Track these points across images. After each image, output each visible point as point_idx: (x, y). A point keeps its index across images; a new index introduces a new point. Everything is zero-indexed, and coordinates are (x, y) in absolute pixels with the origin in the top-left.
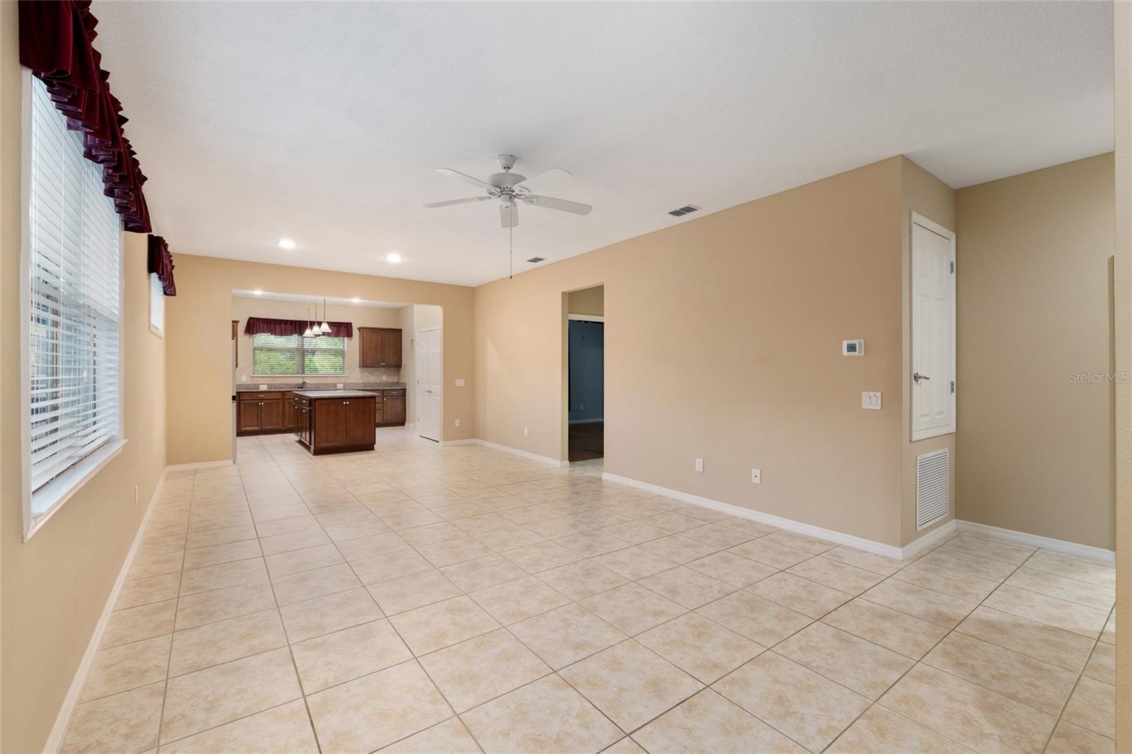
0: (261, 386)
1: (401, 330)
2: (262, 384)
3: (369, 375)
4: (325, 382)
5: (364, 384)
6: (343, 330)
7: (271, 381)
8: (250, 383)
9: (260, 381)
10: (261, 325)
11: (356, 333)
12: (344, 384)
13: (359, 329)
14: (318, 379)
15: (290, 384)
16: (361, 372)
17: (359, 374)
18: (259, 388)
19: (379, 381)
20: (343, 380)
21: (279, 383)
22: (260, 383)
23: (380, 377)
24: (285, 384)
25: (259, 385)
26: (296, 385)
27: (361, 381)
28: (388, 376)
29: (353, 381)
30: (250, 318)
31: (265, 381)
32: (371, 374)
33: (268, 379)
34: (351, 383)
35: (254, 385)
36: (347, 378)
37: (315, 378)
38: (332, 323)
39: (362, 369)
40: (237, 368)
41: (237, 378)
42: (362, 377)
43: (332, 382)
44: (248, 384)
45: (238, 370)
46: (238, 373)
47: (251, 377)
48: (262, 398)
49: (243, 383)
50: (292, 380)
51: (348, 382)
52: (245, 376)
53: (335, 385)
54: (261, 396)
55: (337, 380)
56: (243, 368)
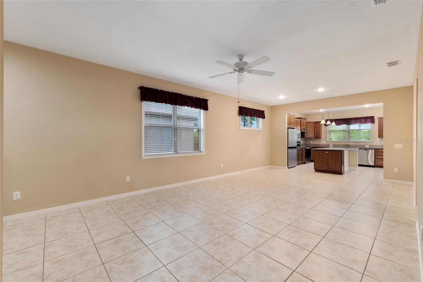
4: (359, 144)
5: (382, 145)
6: (369, 120)
7: (334, 143)
9: (330, 143)
11: (376, 121)
12: (369, 145)
13: (378, 118)
14: (355, 143)
15: (342, 145)
17: (379, 141)
18: (329, 146)
20: (369, 144)
21: (337, 144)
24: (340, 145)
25: (329, 144)
26: (345, 145)
27: (380, 144)
29: (376, 144)
30: (326, 120)
31: (332, 143)
33: (333, 142)
34: (374, 145)
35: (328, 144)
36: (371, 143)
37: (354, 142)
38: (362, 117)
39: (380, 138)
40: (321, 138)
41: (321, 142)
42: (381, 142)
43: (363, 144)
44: (326, 144)
45: (322, 139)
46: (322, 140)
47: (327, 141)
49: (323, 144)
50: (343, 143)
51: (372, 145)
52: (325, 141)
53: (364, 146)
55: (366, 144)
56: (324, 138)
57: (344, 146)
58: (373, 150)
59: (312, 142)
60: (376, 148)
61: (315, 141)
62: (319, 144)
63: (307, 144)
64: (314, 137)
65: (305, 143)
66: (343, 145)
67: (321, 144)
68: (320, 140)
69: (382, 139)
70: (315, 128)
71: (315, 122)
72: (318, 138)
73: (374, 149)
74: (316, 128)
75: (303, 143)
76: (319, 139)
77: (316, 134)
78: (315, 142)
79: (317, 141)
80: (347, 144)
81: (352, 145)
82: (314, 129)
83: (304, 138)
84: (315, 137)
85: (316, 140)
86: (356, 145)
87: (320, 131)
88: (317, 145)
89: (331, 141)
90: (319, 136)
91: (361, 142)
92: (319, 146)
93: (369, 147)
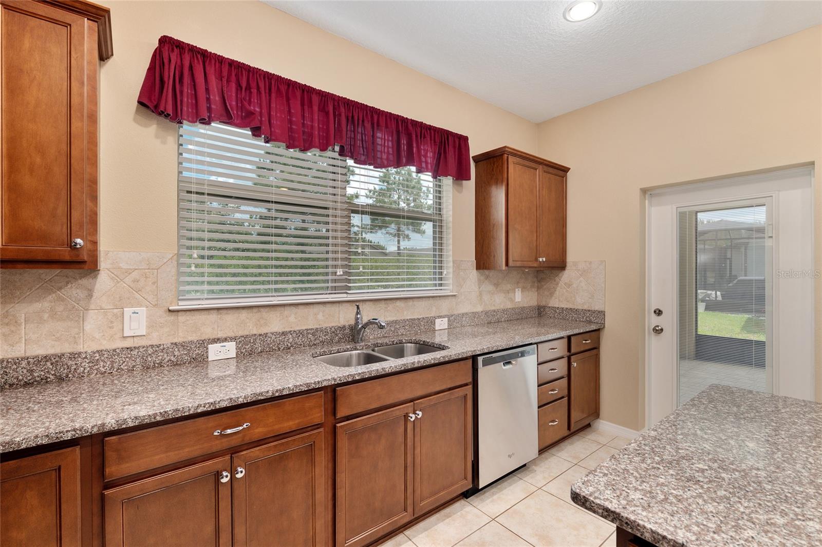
0: (211, 347)
1: (566, 170)
2: (216, 341)
3: (491, 287)
4: (409, 315)
5: (486, 313)
8: (166, 341)
9: (208, 326)
10: (214, 80)
11: (472, 168)
12: (449, 317)
15: (315, 332)
16: (480, 283)
17: (474, 288)
18: (203, 362)
19: (509, 305)
22: (208, 332)
23: (510, 295)
24: (300, 333)
25: (204, 344)
26: (335, 331)
27: (479, 309)
28: (524, 289)
29: (467, 308)
30: (167, 43)
32: (496, 285)
33: (244, 314)
34: (463, 314)
35: (183, 345)
36: (453, 299)
37: (383, 302)
38: (430, 128)
39: (478, 272)
40: (98, 271)
41: (93, 323)
43: (424, 316)
44: (157, 348)
46: (101, 300)
47: (170, 311)
48: (235, 442)
49: (128, 343)
50: (320, 316)
51: (456, 313)
52: (142, 311)
53: (432, 322)
54: (229, 431)
55: (434, 309)
56: (128, 272)
57: (331, 342)
58: (532, 352)
62: (56, 360)
66: (324, 331)
67: (87, 346)
69: (483, 278)
72: (30, 275)
76: (49, 287)
79: (25, 309)
80: (345, 317)
86: (396, 322)
87: (93, 160)
88: (27, 385)
89: (218, 309)
90: (79, 241)
91: (416, 303)
92: (60, 380)
93: (447, 327)
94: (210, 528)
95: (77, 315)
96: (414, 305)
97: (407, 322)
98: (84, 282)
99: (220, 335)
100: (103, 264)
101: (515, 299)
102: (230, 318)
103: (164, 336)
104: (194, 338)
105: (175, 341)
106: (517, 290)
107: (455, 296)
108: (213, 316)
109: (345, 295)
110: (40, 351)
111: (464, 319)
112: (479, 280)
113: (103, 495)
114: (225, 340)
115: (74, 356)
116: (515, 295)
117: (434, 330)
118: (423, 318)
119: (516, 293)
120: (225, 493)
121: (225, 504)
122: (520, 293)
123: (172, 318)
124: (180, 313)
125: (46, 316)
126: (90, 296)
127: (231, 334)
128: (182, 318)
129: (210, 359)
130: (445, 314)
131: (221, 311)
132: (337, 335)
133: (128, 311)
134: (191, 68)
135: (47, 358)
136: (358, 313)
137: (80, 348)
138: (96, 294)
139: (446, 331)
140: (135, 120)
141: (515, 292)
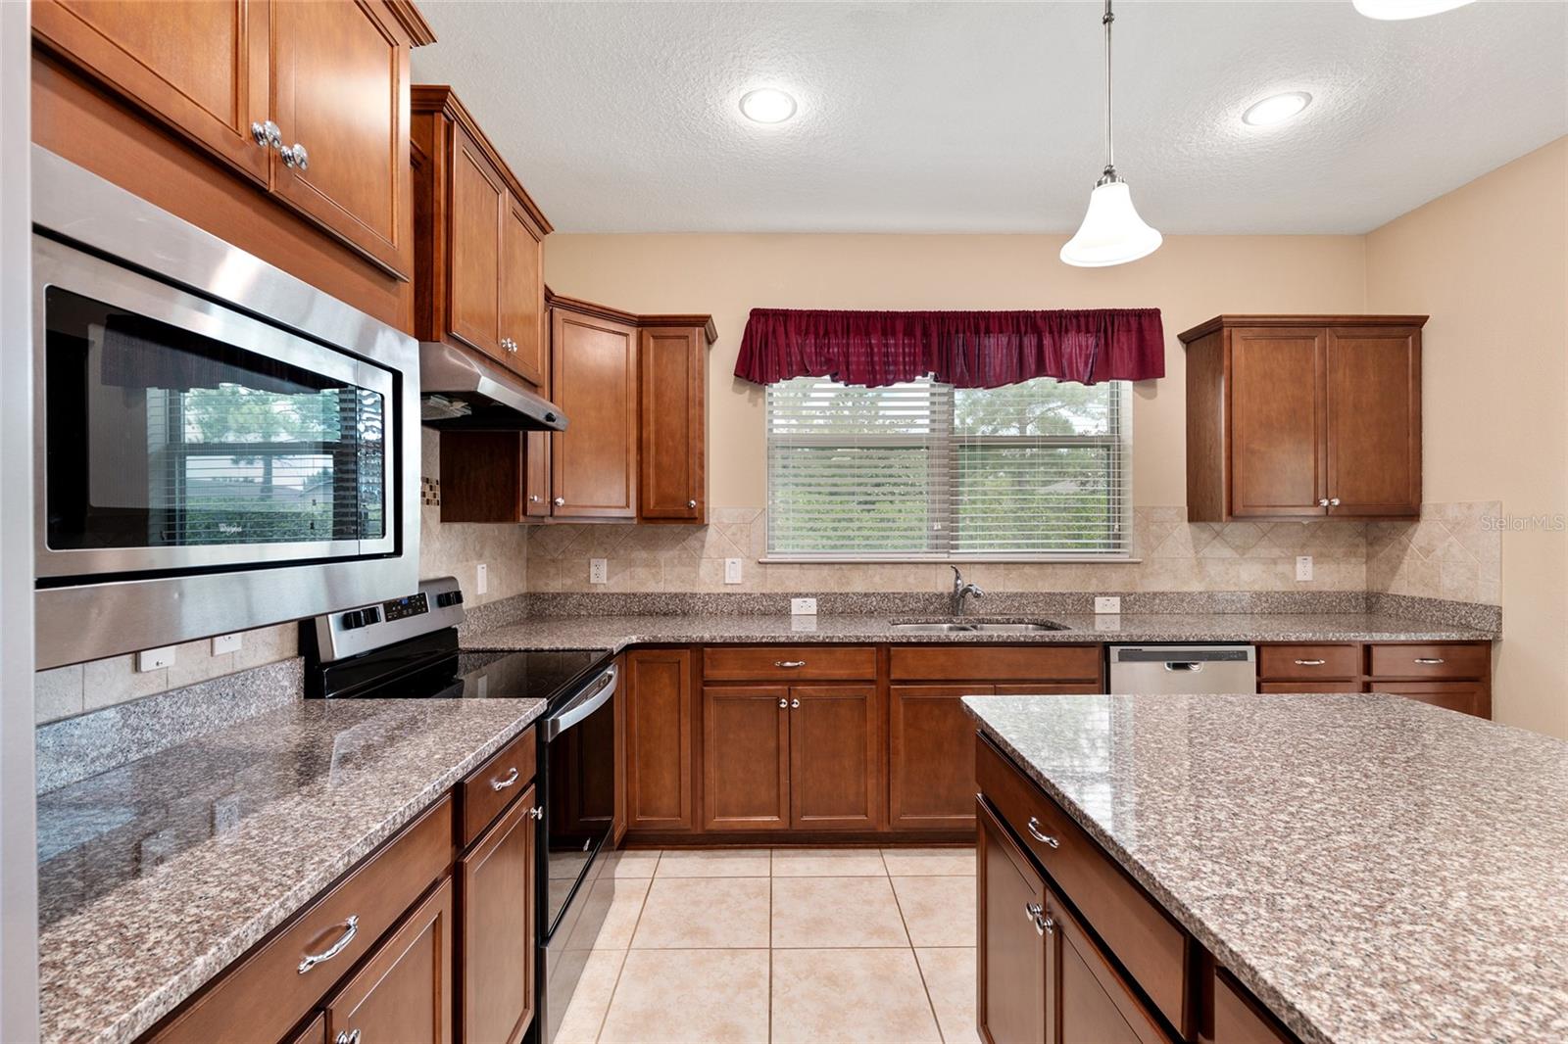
0: (796, 603)
1: (1414, 324)
2: (798, 595)
3: (1227, 553)
4: (1045, 587)
5: (1212, 596)
6: (1117, 346)
7: (834, 584)
8: (757, 591)
9: (792, 581)
10: (794, 339)
11: (1175, 358)
12: (1123, 597)
14: (1014, 574)
15: (904, 597)
16: (1197, 544)
17: (1191, 554)
18: (784, 614)
19: (1279, 586)
21: (862, 590)
22: (791, 587)
23: (1280, 568)
24: (885, 596)
25: (787, 597)
26: (929, 599)
27: (1194, 587)
28: (1318, 559)
29: (1166, 584)
30: (756, 314)
31: (812, 581)
32: (1242, 550)
33: (826, 571)
34: (1155, 594)
35: (770, 596)
36: (1135, 569)
38: (1077, 314)
39: (1193, 526)
40: (708, 525)
41: (705, 569)
42: (1200, 564)
43: (1074, 590)
44: (750, 596)
45: (712, 534)
46: (710, 550)
47: (760, 563)
48: (793, 675)
49: (729, 590)
50: (911, 580)
51: (1140, 590)
52: (738, 561)
53: (1087, 601)
54: (788, 664)
55: (1094, 581)
56: (729, 526)
57: (924, 612)
58: (1243, 656)
59: (602, 576)
60: (1269, 637)
61: (644, 555)
62: (682, 597)
63: (555, 596)
64: (632, 512)
65: (522, 588)
66: (915, 597)
67: (701, 590)
68: (692, 542)
69: (1205, 536)
70: (650, 402)
71: (643, 323)
72: (668, 529)
73: (1251, 651)
74: (658, 396)
75: (497, 596)
76: (679, 539)
77: (658, 466)
78: (641, 572)
79: (664, 556)
80: (942, 583)
81: (990, 599)
82: (633, 405)
83: (514, 519)
84: (645, 517)
85: (652, 544)
86: (1022, 595)
87: (701, 436)
88: (665, 614)
89: (801, 563)
90: (693, 502)
91: (1059, 569)
92: (685, 614)
93: (1119, 612)
94: (772, 744)
95: (694, 562)
96: (1056, 574)
97: (1042, 598)
98: (698, 534)
99: (803, 590)
100: (712, 519)
101: (1295, 578)
102: (812, 573)
103: (754, 587)
104: (779, 590)
105: (764, 591)
106: (1299, 559)
107: (1139, 563)
108: (796, 571)
109: (946, 555)
110: (673, 590)
111: (1157, 601)
112: (1194, 538)
113: (702, 690)
114: (807, 595)
115: (693, 595)
116: (1294, 568)
117: (1093, 614)
118: (1071, 594)
119: (1298, 566)
120: (784, 717)
121: (784, 728)
122: (1310, 565)
123: (760, 570)
124: (768, 566)
125: (676, 561)
126: (703, 546)
127: (814, 591)
128: (770, 570)
129: (793, 613)
130: (1116, 590)
131: (804, 566)
132: (932, 604)
133: (728, 561)
134: (774, 331)
135: (676, 595)
136: (958, 578)
137: (696, 590)
138: (707, 545)
139: (1119, 617)
140: (734, 390)
141: (1295, 564)
